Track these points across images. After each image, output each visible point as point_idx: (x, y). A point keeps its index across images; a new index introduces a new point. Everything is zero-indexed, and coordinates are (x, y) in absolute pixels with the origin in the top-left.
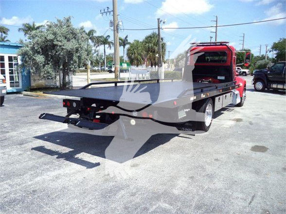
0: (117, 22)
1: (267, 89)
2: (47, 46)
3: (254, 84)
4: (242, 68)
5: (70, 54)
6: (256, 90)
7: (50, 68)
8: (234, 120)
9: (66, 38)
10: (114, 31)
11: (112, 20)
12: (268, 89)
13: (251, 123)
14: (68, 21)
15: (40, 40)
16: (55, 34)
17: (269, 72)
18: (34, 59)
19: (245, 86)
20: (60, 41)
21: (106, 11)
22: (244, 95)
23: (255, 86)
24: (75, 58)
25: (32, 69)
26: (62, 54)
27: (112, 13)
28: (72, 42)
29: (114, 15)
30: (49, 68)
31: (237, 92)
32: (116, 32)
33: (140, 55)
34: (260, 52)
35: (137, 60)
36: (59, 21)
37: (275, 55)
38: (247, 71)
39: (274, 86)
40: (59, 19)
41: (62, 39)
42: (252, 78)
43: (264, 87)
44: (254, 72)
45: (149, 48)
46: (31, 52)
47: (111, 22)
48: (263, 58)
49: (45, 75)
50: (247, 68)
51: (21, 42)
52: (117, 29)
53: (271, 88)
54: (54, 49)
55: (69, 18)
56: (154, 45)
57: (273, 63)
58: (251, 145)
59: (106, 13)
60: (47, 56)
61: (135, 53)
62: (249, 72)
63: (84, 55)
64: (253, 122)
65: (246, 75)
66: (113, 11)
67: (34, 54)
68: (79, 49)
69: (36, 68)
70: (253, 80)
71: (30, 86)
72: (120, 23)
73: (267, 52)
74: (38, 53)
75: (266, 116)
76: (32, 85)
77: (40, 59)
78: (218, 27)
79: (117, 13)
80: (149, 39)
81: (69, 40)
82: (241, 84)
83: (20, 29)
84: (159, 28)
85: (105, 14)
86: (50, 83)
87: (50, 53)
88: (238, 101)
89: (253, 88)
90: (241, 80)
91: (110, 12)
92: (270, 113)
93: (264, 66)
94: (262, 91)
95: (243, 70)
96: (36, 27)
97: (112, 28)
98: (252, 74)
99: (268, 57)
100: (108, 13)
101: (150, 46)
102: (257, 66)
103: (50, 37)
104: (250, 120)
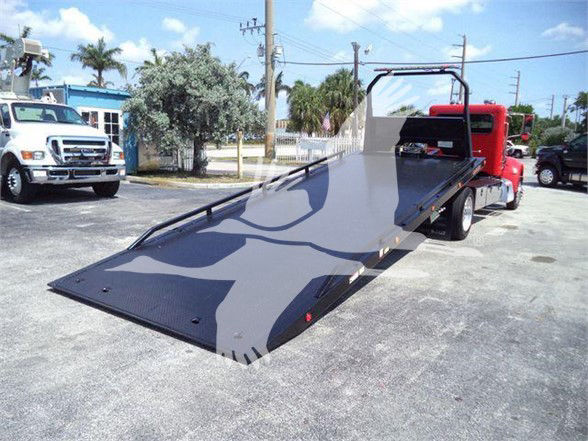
0: (273, 47)
1: (561, 182)
2: (171, 96)
3: (538, 173)
4: (514, 142)
5: (214, 111)
6: (541, 184)
7: (176, 136)
8: (504, 227)
9: (205, 83)
10: (267, 64)
11: (264, 43)
12: (564, 183)
13: (531, 232)
14: (205, 50)
15: (161, 85)
16: (186, 75)
17: (565, 152)
18: (149, 119)
19: (522, 174)
20: (196, 88)
21: (251, 25)
22: (519, 189)
23: (539, 178)
24: (222, 119)
25: (146, 136)
26: (199, 110)
27: (263, 30)
28: (218, 90)
29: (266, 35)
30: (173, 135)
31: (508, 183)
32: (270, 66)
33: (315, 112)
34: (552, 110)
35: (311, 122)
36: (189, 51)
37: (582, 118)
38: (523, 148)
39: (575, 177)
40: (189, 47)
41: (200, 83)
42: (534, 162)
43: (557, 178)
44: (537, 151)
45: (333, 100)
46: (145, 107)
47: (261, 48)
48: (557, 122)
49: (167, 148)
50: (525, 142)
51: (129, 88)
52: (273, 62)
53: (568, 181)
54: (183, 101)
55: (208, 45)
56: (343, 94)
57: (578, 135)
58: (531, 255)
59: (252, 29)
60: (170, 114)
61: (306, 109)
62: (527, 150)
63: (236, 114)
64: (535, 230)
65: (521, 157)
66: (265, 26)
67: (150, 110)
68: (230, 103)
69: (153, 135)
70: (537, 165)
71: (137, 166)
72: (279, 51)
73: (565, 112)
74: (157, 108)
75: (556, 223)
76: (140, 165)
77: (162, 118)
78: (465, 64)
79: (273, 30)
80: (333, 82)
81: (210, 87)
82: (515, 171)
83: (74, 55)
84: (356, 63)
85: (249, 31)
86: (169, 163)
87: (176, 109)
88: (510, 198)
89: (536, 181)
90: (515, 164)
91: (259, 28)
92: (563, 220)
93: (559, 140)
94: (552, 185)
95: (515, 147)
96: (104, 52)
97: (263, 59)
98: (534, 156)
99: (567, 121)
100: (255, 30)
101: (336, 94)
102: (544, 138)
103: (179, 81)
104: (531, 228)
